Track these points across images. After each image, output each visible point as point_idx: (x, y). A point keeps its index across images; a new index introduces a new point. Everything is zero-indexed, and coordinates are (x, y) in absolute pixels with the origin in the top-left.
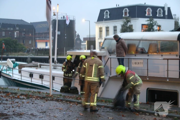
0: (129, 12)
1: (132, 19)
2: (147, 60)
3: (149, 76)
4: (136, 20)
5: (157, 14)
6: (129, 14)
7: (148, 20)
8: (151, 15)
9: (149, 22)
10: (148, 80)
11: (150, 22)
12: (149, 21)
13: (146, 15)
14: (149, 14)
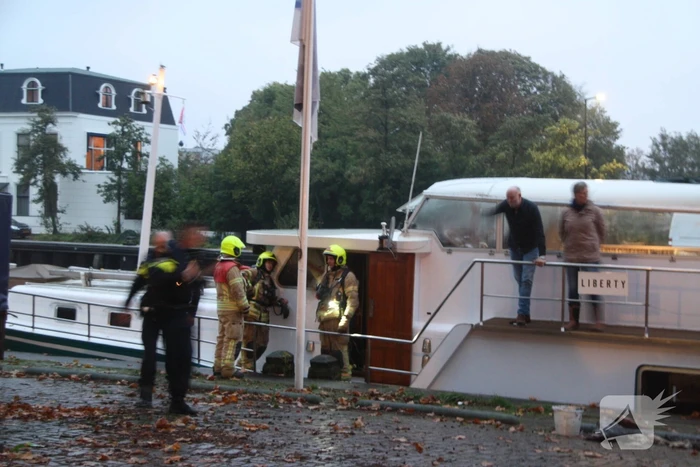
0: (43, 91)
1: (58, 114)
2: (645, 272)
3: (650, 326)
4: (71, 120)
5: (130, 106)
6: (42, 97)
7: (115, 123)
8: (114, 107)
9: (119, 128)
10: (648, 339)
11: (122, 130)
12: (120, 125)
13: (100, 105)
14: (107, 104)
